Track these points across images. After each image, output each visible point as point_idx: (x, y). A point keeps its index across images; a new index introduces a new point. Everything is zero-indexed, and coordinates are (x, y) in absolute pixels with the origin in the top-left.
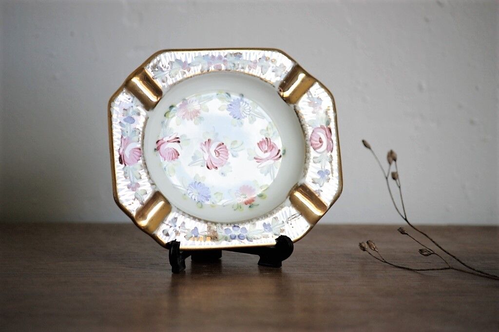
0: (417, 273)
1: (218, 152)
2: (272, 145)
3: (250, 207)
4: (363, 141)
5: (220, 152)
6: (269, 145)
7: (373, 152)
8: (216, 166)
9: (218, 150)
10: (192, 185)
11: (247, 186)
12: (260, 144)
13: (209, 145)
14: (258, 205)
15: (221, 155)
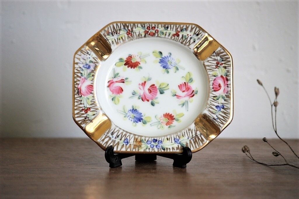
0: (270, 167)
1: (150, 90)
2: (189, 87)
3: (169, 127)
4: (258, 81)
5: (152, 90)
6: (186, 87)
7: (264, 88)
8: (148, 99)
9: (151, 89)
10: (130, 110)
11: (169, 114)
12: (180, 87)
13: (144, 86)
14: (175, 126)
15: (152, 92)
